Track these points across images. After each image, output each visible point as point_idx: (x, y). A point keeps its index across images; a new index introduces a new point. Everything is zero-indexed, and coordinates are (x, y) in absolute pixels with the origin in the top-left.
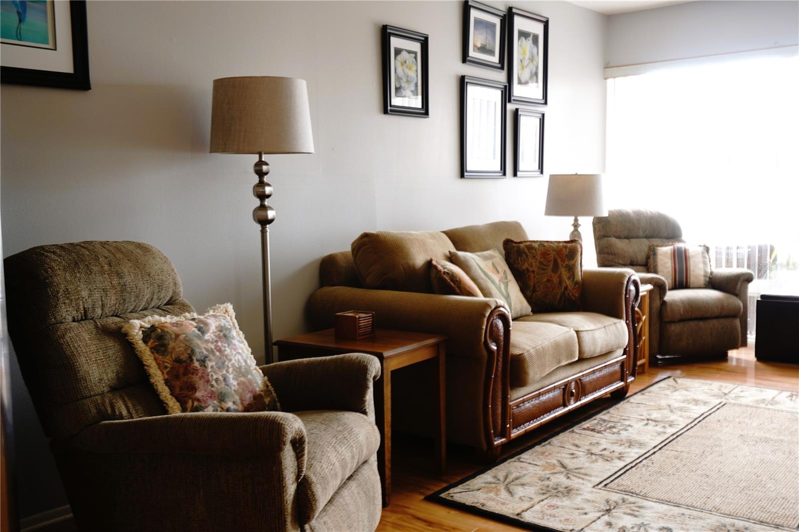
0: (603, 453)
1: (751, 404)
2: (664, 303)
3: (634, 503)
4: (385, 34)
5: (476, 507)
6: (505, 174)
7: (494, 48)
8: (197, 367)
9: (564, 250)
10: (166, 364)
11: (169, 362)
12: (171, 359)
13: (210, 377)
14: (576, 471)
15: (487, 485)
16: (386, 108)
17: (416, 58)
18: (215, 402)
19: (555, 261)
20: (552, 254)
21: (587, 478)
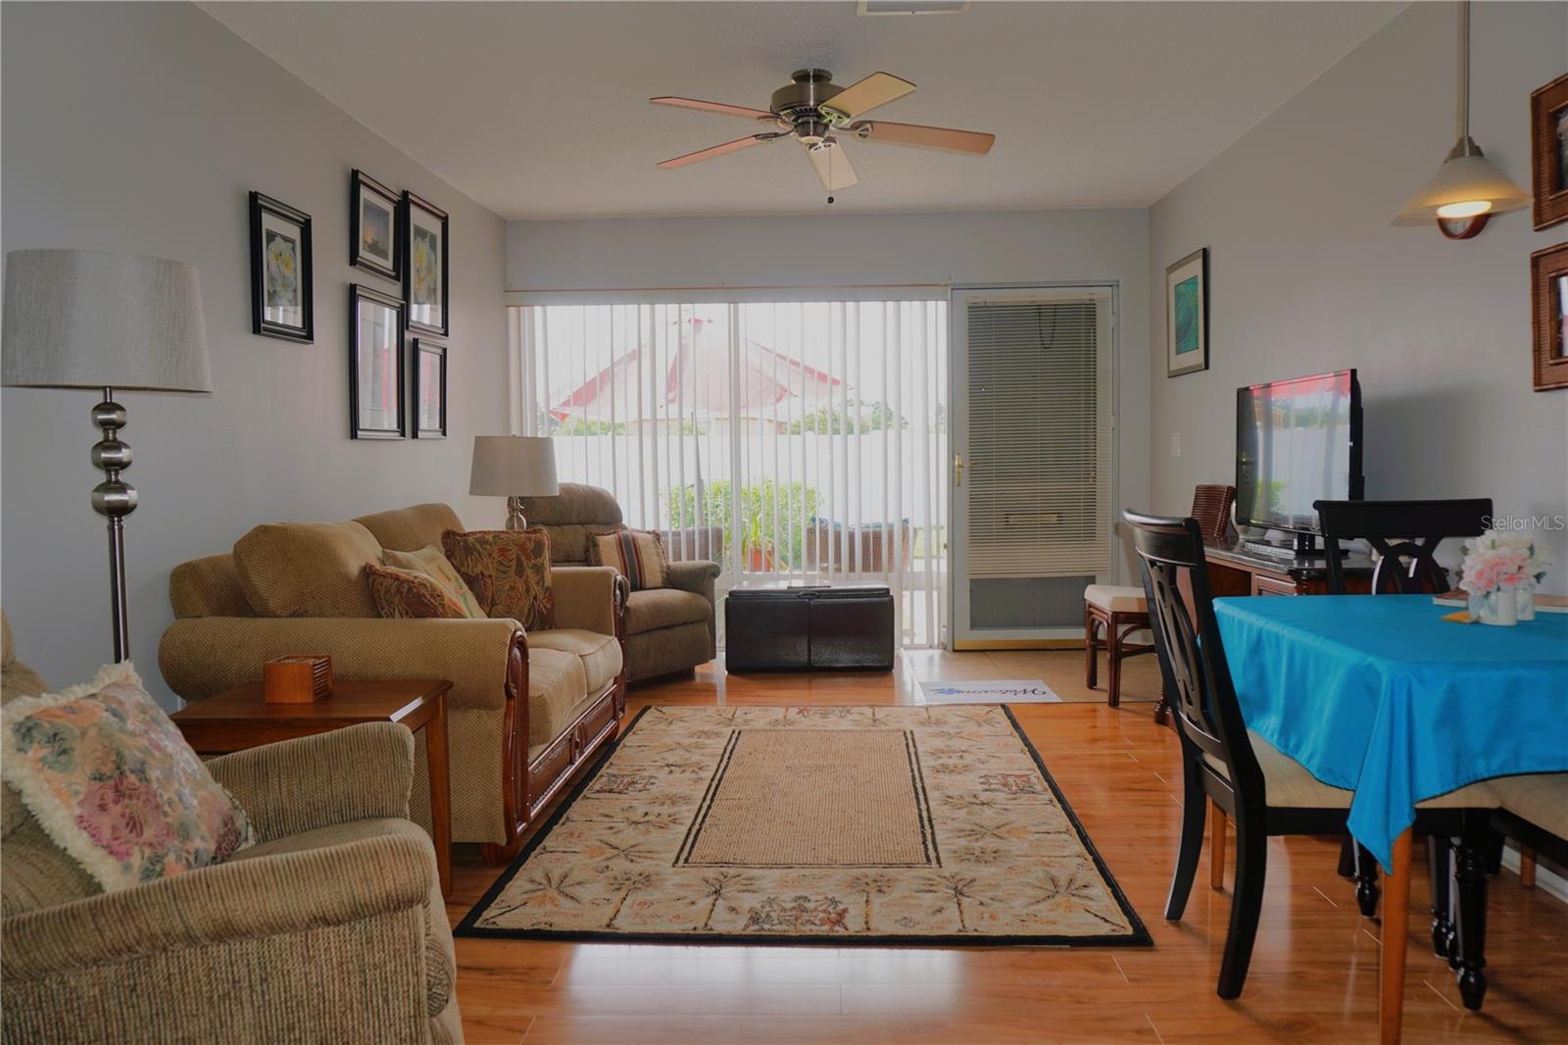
0: (646, 819)
1: (767, 727)
2: (627, 609)
3: (739, 876)
4: (255, 206)
5: (542, 930)
6: (403, 435)
7: (388, 247)
8: (134, 784)
9: (528, 543)
10: (74, 787)
11: (80, 781)
12: (83, 776)
13: (159, 799)
14: (633, 849)
15: (531, 895)
16: (258, 325)
17: (293, 249)
18: (176, 842)
19: (519, 559)
20: (513, 551)
21: (655, 856)
